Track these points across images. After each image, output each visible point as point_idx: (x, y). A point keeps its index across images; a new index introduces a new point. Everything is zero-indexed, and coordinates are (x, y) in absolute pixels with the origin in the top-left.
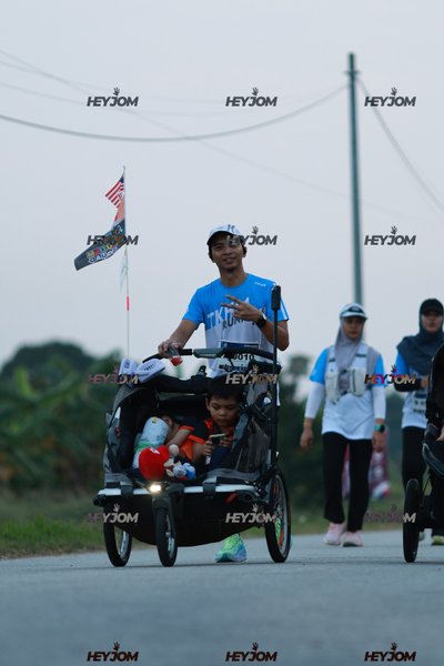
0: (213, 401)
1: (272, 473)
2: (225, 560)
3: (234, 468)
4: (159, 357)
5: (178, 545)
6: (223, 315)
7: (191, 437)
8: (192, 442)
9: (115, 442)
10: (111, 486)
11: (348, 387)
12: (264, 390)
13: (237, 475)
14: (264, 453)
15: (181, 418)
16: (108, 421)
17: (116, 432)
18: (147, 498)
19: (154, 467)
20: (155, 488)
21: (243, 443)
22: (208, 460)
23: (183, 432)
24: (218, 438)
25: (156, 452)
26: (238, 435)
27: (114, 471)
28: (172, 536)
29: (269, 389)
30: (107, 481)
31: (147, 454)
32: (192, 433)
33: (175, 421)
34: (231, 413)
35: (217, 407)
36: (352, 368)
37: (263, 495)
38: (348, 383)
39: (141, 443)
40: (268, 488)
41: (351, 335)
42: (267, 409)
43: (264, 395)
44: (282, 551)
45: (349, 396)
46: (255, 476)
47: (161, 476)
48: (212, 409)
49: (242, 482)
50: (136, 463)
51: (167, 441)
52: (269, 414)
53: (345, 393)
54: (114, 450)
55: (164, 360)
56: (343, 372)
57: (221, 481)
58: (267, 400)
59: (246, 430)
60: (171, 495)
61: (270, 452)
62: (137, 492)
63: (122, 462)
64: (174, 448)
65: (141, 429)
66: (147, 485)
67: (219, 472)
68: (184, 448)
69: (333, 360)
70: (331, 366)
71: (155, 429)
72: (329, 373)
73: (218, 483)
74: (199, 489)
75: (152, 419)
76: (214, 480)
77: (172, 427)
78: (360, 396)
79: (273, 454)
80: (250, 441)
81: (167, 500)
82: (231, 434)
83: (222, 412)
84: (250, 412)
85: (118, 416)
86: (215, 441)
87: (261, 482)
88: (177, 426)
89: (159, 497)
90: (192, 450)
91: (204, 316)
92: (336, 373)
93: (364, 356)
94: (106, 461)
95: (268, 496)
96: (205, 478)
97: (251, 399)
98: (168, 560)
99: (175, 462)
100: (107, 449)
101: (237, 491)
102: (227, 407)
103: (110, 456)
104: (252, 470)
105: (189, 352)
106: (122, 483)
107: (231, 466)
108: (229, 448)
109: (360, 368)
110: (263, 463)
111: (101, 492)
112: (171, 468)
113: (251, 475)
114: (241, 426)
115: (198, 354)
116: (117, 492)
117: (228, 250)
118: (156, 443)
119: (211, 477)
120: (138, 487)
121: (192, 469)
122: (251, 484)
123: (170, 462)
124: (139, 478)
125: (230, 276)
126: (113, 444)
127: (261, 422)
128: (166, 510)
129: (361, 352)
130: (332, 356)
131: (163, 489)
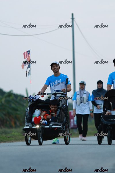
0: (51, 106)
1: (66, 123)
2: (54, 143)
3: (56, 122)
4: (38, 95)
5: (43, 140)
6: (54, 83)
7: (46, 114)
8: (46, 115)
9: (28, 115)
10: (27, 126)
11: (82, 101)
12: (64, 103)
13: (57, 123)
14: (64, 118)
15: (43, 110)
16: (26, 110)
17: (28, 113)
18: (36, 129)
19: (37, 121)
20: (38, 126)
21: (59, 116)
22: (50, 120)
23: (44, 113)
24: (53, 115)
25: (38, 118)
26: (58, 114)
27: (28, 122)
28: (42, 138)
29: (65, 103)
30: (26, 124)
31: (36, 118)
32: (46, 113)
33: (42, 110)
34: (56, 109)
35: (52, 108)
36: (83, 97)
37: (63, 128)
38: (82, 100)
39: (34, 116)
40: (65, 127)
41: (82, 88)
42: (64, 108)
43: (64, 104)
44: (68, 142)
45: (82, 104)
46: (61, 124)
47: (39, 123)
48: (51, 108)
49: (58, 125)
50: (33, 120)
51: (40, 115)
52: (65, 109)
53: (82, 103)
54: (28, 117)
55: (39, 96)
56: (81, 98)
57: (54, 125)
58: (64, 105)
59: (59, 112)
60: (41, 128)
61: (65, 118)
62: (33, 127)
63: (30, 120)
64: (42, 117)
65: (34, 112)
66: (36, 126)
67: (53, 123)
68: (44, 117)
69: (78, 95)
70: (78, 96)
71: (37, 112)
72: (77, 98)
73: (53, 125)
74: (48, 127)
75: (37, 110)
76: (52, 124)
77: (41, 112)
78: (85, 103)
79: (66, 118)
80: (60, 115)
81: (41, 129)
82: (56, 113)
83: (54, 109)
84: (60, 108)
85: (29, 109)
86: (52, 115)
87: (63, 125)
88: (43, 111)
89: (39, 129)
90: (46, 117)
91: (50, 84)
92: (79, 98)
93: (86, 93)
94: (26, 120)
95: (65, 129)
96: (50, 124)
97: (61, 105)
98: (40, 144)
99: (43, 120)
100: (26, 117)
101: (57, 127)
102: (55, 108)
103: (27, 119)
104: (61, 122)
105: (45, 94)
106: (30, 125)
107: (56, 121)
108: (55, 117)
109: (85, 96)
110: (63, 121)
111: (25, 127)
112: (42, 122)
113: (61, 123)
114: (58, 112)
115: (48, 94)
116: (28, 127)
117: (55, 67)
118: (37, 115)
119: (51, 124)
120: (34, 126)
121: (46, 122)
122: (60, 126)
123: (41, 120)
124: (34, 124)
125: (56, 74)
126: (27, 116)
127: (63, 110)
128: (40, 132)
129: (85, 92)
130: (78, 93)
131: (40, 127)
